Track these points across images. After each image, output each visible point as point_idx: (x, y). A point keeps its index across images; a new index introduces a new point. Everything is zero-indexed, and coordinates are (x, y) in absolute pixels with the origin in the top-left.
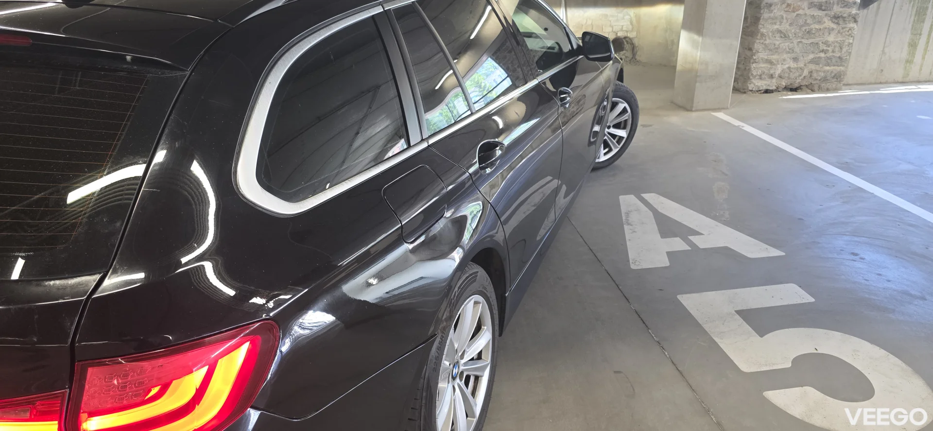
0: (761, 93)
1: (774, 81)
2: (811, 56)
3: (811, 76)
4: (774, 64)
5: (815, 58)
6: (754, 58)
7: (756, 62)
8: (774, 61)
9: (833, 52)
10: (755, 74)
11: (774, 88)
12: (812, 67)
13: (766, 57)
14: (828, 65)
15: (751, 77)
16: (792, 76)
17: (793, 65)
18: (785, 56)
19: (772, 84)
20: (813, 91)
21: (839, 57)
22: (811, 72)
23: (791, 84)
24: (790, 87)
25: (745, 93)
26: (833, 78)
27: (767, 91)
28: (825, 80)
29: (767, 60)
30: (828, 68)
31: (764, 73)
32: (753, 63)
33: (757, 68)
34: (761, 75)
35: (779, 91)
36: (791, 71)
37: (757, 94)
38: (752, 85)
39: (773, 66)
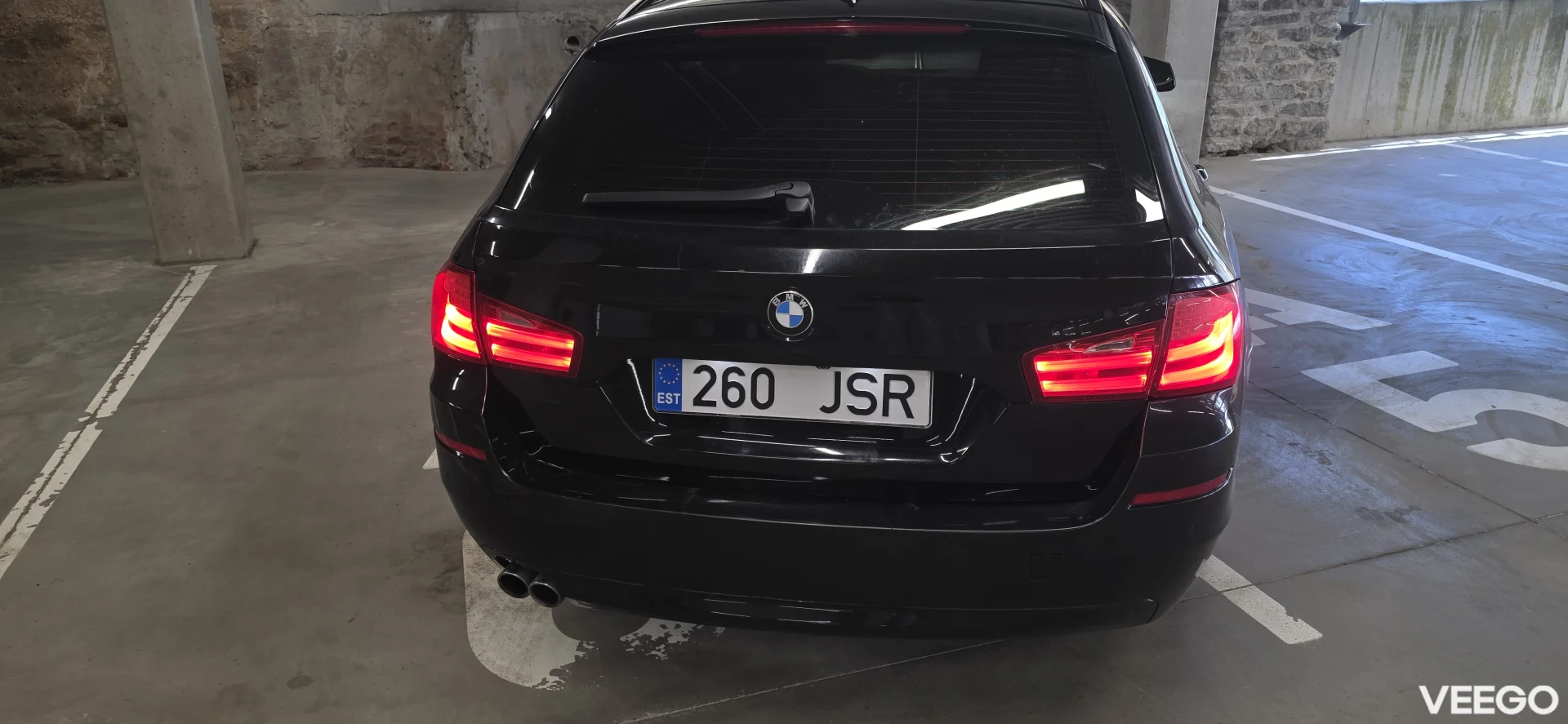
0: (1223, 156)
1: (1238, 138)
2: (1284, 103)
3: (1285, 130)
4: (1238, 116)
5: (1289, 106)
7: (1216, 113)
8: (1238, 111)
9: (1311, 96)
10: (1215, 129)
11: (1239, 148)
12: (1286, 118)
13: (1228, 106)
14: (1305, 114)
15: (1210, 134)
16: (1262, 131)
17: (1262, 116)
18: (1252, 104)
19: (1236, 143)
20: (1288, 151)
21: (1319, 104)
22: (1284, 125)
23: (1260, 142)
24: (1259, 146)
26: (1312, 132)
27: (1230, 153)
28: (1302, 135)
29: (1229, 110)
30: (1304, 119)
31: (1226, 128)
32: (1211, 115)
33: (1221, 120)
34: (1222, 131)
35: (1245, 153)
36: (1259, 125)
37: (1218, 158)
38: (1211, 146)
39: (1238, 118)
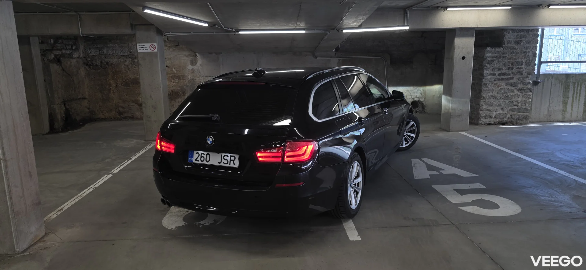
0: (486, 125)
1: (492, 119)
2: (510, 108)
3: (511, 117)
4: (491, 111)
5: (513, 109)
6: (481, 108)
7: (482, 110)
8: (491, 110)
9: (521, 106)
10: (482, 116)
11: (493, 123)
12: (512, 113)
13: (487, 108)
14: (519, 112)
15: (480, 118)
16: (502, 117)
17: (501, 112)
18: (497, 108)
19: (492, 121)
20: (513, 125)
21: (525, 108)
22: (511, 115)
23: (502, 121)
24: (501, 122)
25: (478, 125)
26: (523, 118)
27: (489, 124)
28: (519, 119)
29: (487, 109)
30: (519, 113)
31: (487, 116)
32: (480, 111)
33: (483, 113)
34: (485, 117)
35: (496, 125)
36: (500, 115)
37: (484, 125)
38: (481, 121)
39: (491, 113)
